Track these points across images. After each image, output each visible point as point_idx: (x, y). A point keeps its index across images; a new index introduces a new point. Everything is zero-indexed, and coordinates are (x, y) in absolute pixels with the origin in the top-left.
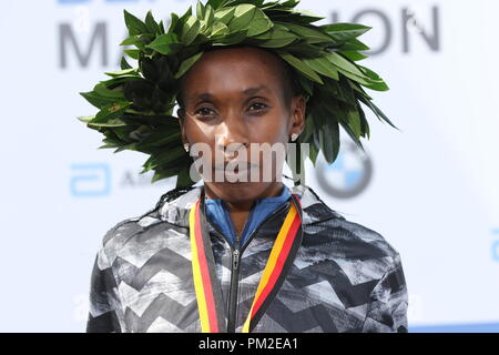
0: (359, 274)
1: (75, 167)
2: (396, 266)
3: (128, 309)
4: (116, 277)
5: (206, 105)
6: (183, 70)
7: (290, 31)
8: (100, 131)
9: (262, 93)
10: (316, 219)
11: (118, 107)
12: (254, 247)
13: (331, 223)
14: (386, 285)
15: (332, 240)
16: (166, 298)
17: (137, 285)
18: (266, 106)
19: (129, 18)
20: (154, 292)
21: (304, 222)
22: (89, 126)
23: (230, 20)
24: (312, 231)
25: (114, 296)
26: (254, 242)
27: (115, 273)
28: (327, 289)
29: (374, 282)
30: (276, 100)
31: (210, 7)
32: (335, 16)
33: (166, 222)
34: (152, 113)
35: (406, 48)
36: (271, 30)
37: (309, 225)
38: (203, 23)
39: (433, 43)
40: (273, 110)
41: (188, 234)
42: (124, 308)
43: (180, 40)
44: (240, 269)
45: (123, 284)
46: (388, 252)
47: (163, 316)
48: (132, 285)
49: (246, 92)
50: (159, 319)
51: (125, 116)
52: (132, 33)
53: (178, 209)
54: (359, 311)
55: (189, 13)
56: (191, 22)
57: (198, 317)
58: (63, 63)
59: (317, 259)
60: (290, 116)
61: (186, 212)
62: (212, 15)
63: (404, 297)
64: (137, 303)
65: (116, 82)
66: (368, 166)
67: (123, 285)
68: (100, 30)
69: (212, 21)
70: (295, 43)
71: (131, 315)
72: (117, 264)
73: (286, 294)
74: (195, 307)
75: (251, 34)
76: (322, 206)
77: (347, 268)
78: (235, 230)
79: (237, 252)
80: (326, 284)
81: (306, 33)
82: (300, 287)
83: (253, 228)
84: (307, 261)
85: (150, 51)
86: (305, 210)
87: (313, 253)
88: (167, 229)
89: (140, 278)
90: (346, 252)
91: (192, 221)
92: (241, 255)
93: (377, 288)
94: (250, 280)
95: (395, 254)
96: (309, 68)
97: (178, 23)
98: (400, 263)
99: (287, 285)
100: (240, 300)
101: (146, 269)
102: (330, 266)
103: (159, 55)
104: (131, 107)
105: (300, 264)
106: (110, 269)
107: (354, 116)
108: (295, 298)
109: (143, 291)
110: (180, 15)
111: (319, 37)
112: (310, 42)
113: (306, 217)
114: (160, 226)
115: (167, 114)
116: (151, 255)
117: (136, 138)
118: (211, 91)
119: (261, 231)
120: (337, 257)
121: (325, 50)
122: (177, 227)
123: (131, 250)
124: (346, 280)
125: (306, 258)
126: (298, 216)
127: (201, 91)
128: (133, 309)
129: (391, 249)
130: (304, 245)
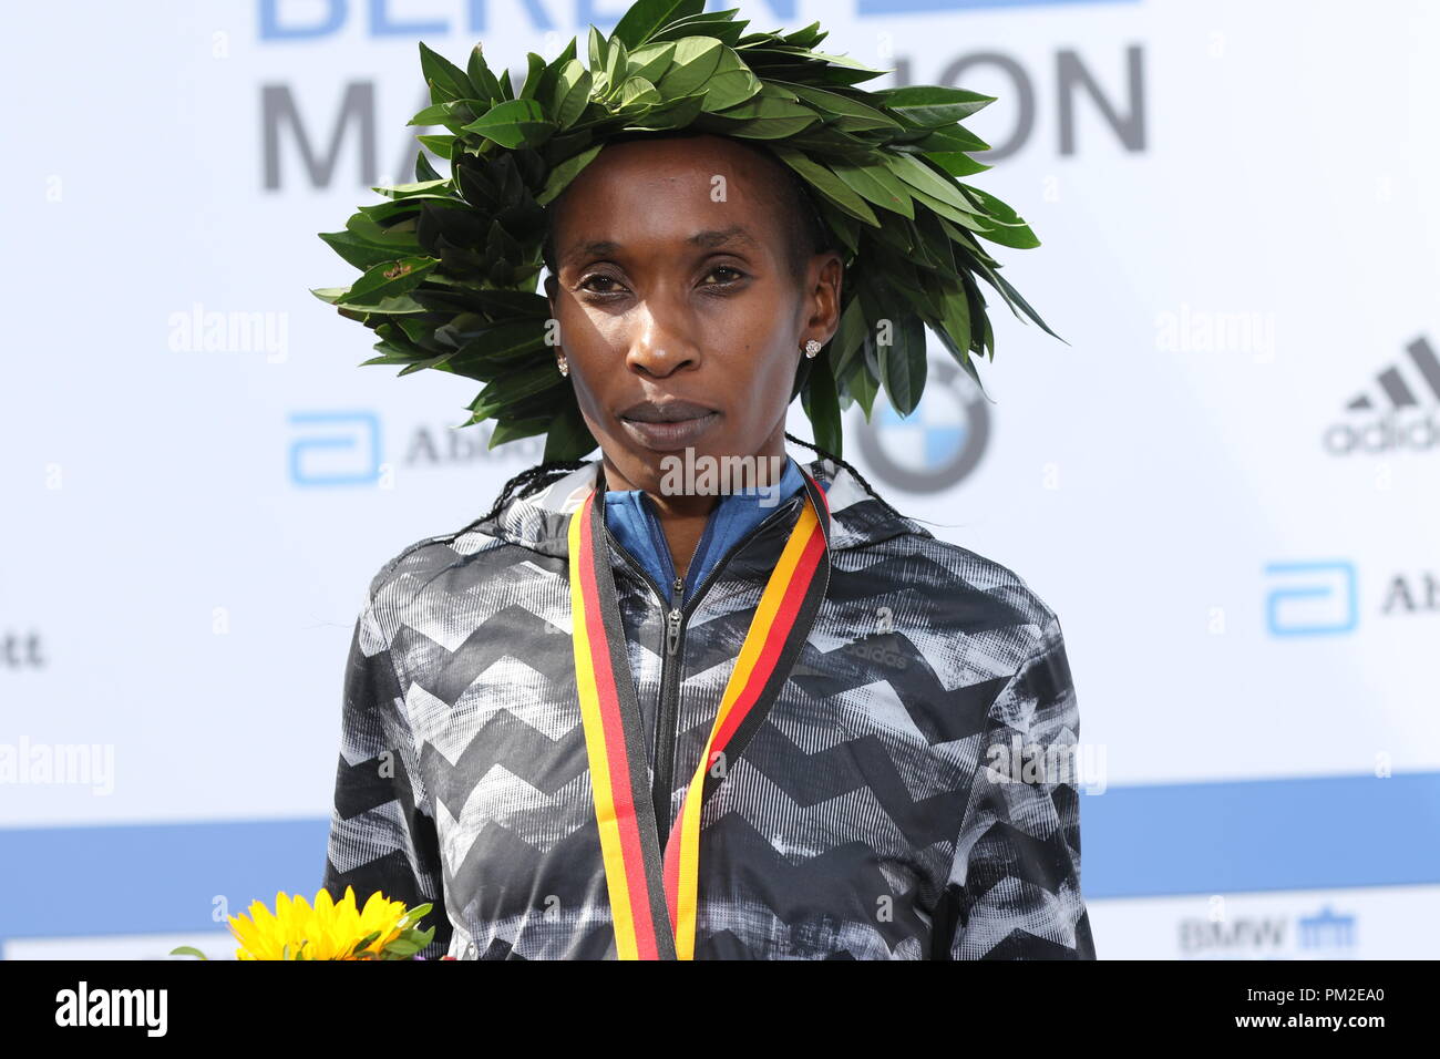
0: (961, 664)
1: (298, 419)
2: (1049, 645)
3: (428, 747)
4: (400, 672)
5: (604, 270)
6: (555, 188)
7: (803, 103)
8: (368, 324)
9: (734, 243)
10: (860, 537)
11: (407, 270)
12: (717, 602)
13: (899, 546)
14: (1024, 689)
15: (902, 585)
16: (513, 721)
17: (447, 692)
18: (742, 275)
19: (432, 63)
20: (485, 707)
21: (834, 544)
22: (342, 312)
23: (663, 74)
24: (851, 565)
25: (397, 716)
26: (716, 592)
27: (397, 663)
28: (887, 700)
29: (997, 684)
30: (769, 262)
31: (617, 41)
32: (902, 67)
33: (516, 544)
34: (487, 286)
35: (1067, 145)
36: (758, 99)
37: (846, 550)
38: (601, 79)
39: (1131, 132)
40: (759, 285)
41: (565, 573)
42: (418, 745)
43: (547, 116)
44: (683, 654)
45: (415, 688)
46: (1031, 613)
47: (504, 763)
48: (434, 691)
49: (696, 240)
50: (497, 770)
51: (423, 291)
52: (437, 95)
53: (543, 515)
54: (960, 751)
55: (571, 53)
56: (572, 75)
57: (585, 765)
58: (272, 179)
59: (862, 629)
60: (802, 299)
61: (563, 521)
62: (621, 60)
63: (1069, 719)
64: (446, 734)
65: (400, 211)
66: (979, 417)
67: (415, 692)
68: (359, 100)
69: (622, 76)
70: (812, 131)
71: (434, 763)
72: (402, 642)
73: (790, 711)
74: (577, 741)
75: (710, 106)
76: (878, 505)
77: (934, 651)
78: (674, 565)
79: (676, 613)
80: (882, 687)
81: (839, 107)
82: (824, 695)
83: (714, 558)
84: (840, 635)
85: (476, 139)
86: (837, 516)
87: (854, 617)
88: (518, 560)
89: (453, 674)
90: (931, 613)
91: (574, 543)
92: (684, 623)
93: (1004, 697)
94: (705, 679)
95: (1046, 616)
96: (849, 189)
97: (545, 77)
98: (1059, 638)
99: (791, 690)
100: (683, 727)
101: (469, 655)
102: (894, 647)
103: (498, 151)
104: (438, 270)
105: (824, 642)
106: (386, 655)
107: (956, 304)
108: (810, 720)
109: (461, 705)
110: (550, 58)
111: (873, 119)
112: (847, 129)
113: (839, 533)
114: (503, 554)
115: (523, 287)
116: (480, 621)
117: (449, 341)
118: (617, 237)
119: (731, 565)
120: (909, 626)
121: (883, 148)
122: (541, 556)
123: (433, 610)
124: (931, 678)
125: (837, 628)
126: (821, 531)
127: (593, 235)
128: (439, 747)
129: (1039, 607)
130: (834, 596)
